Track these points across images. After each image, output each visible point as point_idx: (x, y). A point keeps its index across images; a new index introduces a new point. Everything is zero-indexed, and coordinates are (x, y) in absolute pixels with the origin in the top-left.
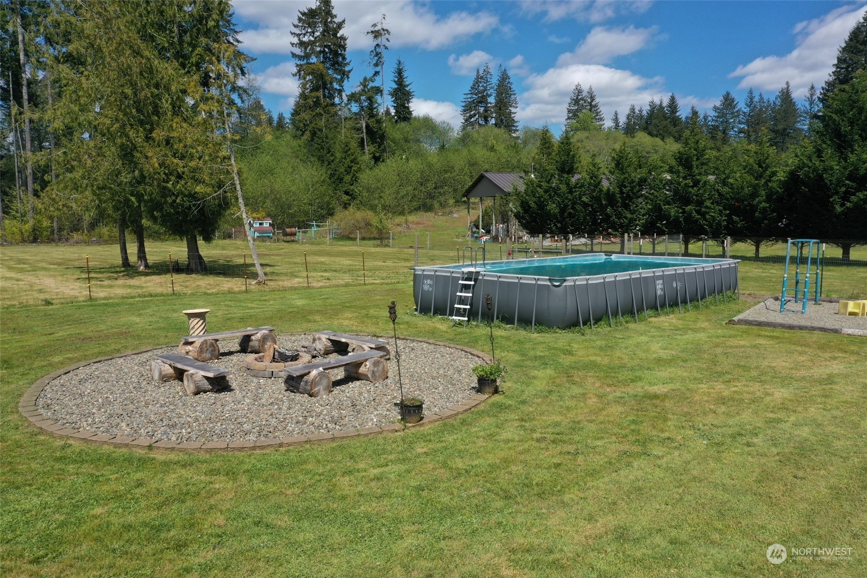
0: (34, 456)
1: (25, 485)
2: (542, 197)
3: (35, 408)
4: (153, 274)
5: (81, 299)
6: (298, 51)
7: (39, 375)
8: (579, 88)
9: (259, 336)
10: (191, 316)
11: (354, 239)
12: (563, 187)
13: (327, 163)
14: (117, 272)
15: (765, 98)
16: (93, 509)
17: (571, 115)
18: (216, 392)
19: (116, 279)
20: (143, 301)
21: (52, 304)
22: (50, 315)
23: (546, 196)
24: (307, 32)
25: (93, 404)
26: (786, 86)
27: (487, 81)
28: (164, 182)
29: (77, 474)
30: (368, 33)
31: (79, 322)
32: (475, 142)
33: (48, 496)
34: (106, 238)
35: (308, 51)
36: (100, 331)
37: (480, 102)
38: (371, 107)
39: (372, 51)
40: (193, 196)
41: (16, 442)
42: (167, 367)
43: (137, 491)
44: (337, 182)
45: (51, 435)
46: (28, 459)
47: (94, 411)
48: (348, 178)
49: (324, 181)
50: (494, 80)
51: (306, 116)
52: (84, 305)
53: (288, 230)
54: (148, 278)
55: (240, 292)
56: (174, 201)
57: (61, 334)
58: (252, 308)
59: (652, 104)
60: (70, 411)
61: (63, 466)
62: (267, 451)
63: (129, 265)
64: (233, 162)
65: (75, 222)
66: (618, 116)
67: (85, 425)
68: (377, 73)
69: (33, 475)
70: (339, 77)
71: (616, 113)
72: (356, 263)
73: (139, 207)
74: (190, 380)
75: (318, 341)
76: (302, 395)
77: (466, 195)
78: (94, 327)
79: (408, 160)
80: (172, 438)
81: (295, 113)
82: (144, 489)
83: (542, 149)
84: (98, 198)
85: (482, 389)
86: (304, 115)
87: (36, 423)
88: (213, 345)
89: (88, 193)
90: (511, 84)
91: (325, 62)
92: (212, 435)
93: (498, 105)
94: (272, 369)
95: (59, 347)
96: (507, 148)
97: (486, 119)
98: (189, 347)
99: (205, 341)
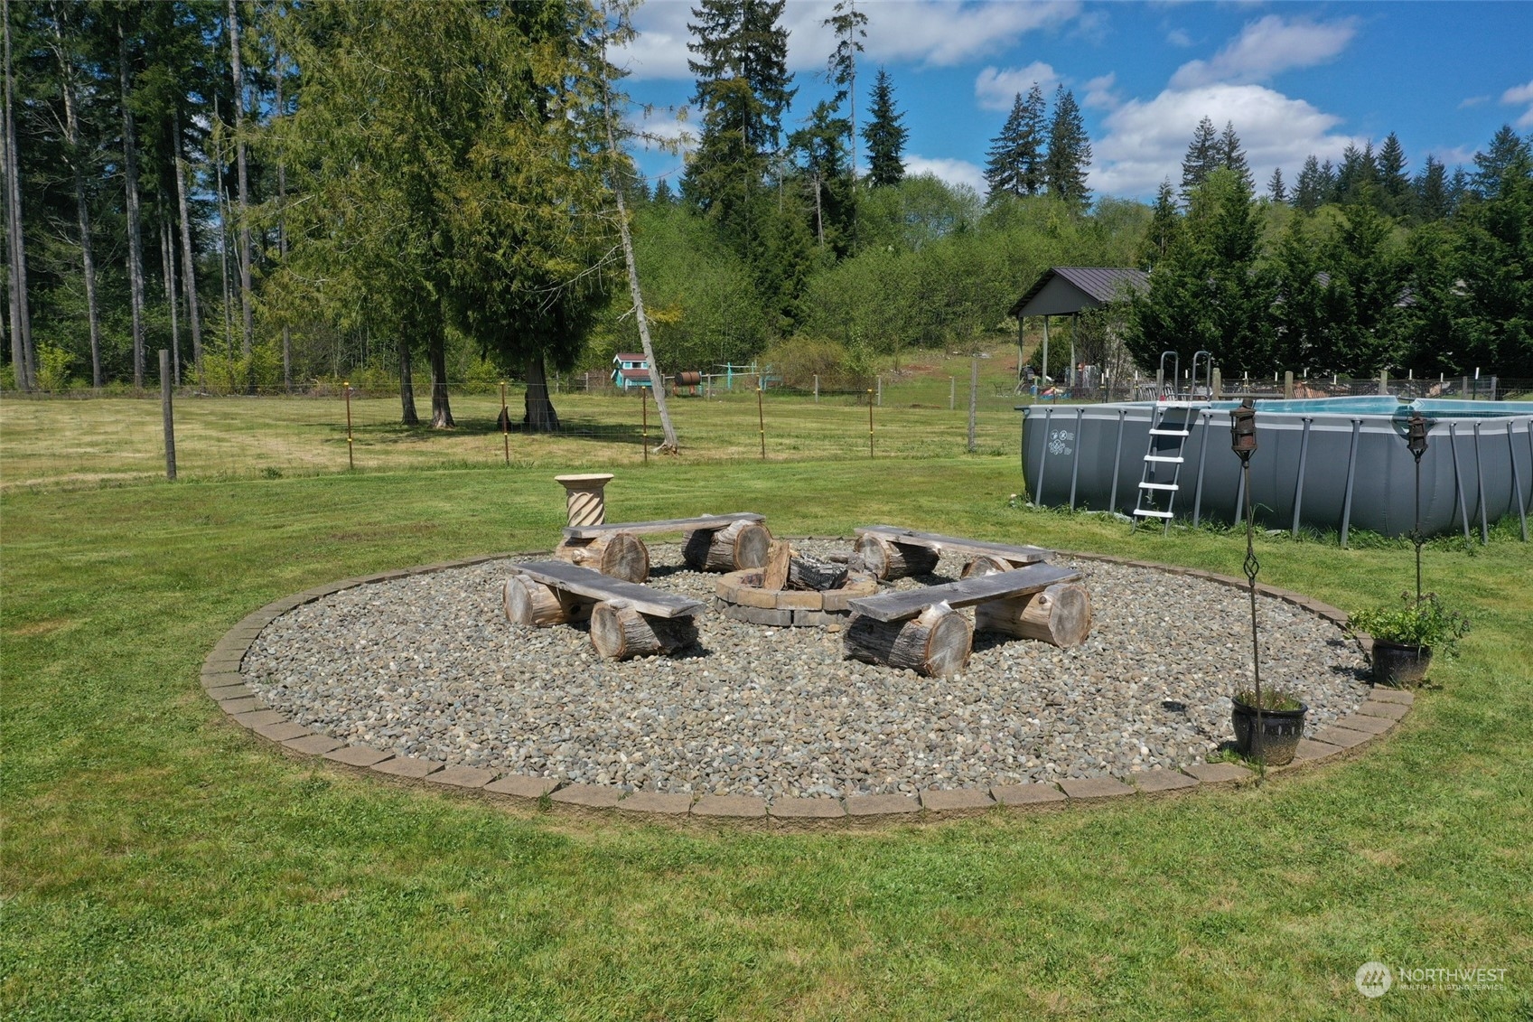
0: (232, 813)
1: (201, 911)
2: (1188, 305)
3: (238, 679)
4: (464, 434)
5: (334, 469)
6: (701, 59)
7: (252, 604)
8: (1207, 125)
9: (733, 530)
10: (572, 487)
11: (808, 394)
12: (1232, 286)
13: (751, 256)
14: (395, 431)
17: (1190, 177)
18: (670, 656)
19: (395, 441)
20: (451, 476)
21: (280, 476)
22: (277, 494)
23: (1196, 304)
24: (718, 24)
25: (375, 674)
27: (1036, 116)
28: (487, 248)
29: (350, 881)
30: (827, 21)
31: (331, 507)
32: (1020, 222)
33: (267, 960)
34: (369, 386)
35: (718, 57)
36: (375, 524)
37: (1022, 154)
38: (831, 159)
39: (833, 56)
40: (541, 279)
41: (187, 767)
42: (545, 591)
44: (770, 293)
45: (276, 750)
46: (214, 820)
47: (380, 691)
48: (788, 286)
49: (746, 292)
50: (1049, 114)
51: (715, 175)
52: (341, 480)
53: (685, 375)
54: (453, 440)
55: (633, 465)
56: (508, 287)
57: (297, 527)
58: (667, 492)
59: (1351, 157)
60: (321, 688)
61: (306, 851)
62: (888, 831)
63: (417, 422)
64: (620, 207)
65: (319, 360)
66: (1283, 178)
67: (362, 729)
68: (842, 95)
69: (224, 877)
70: (772, 104)
71: (1278, 173)
72: (831, 426)
73: (437, 303)
74: (609, 624)
75: (868, 549)
76: (896, 671)
77: (1017, 311)
78: (362, 517)
79: (897, 252)
80: (599, 779)
81: (694, 170)
82: (562, 956)
83: (1157, 228)
84: (366, 284)
85: (1391, 672)
86: (711, 172)
87: (239, 719)
88: (636, 548)
89: (347, 274)
90: (1080, 120)
91: (748, 77)
92: (708, 775)
93: (1055, 160)
94: (791, 604)
95: (293, 550)
96: (1082, 231)
97: (1031, 185)
98: (582, 549)
99: (620, 537)
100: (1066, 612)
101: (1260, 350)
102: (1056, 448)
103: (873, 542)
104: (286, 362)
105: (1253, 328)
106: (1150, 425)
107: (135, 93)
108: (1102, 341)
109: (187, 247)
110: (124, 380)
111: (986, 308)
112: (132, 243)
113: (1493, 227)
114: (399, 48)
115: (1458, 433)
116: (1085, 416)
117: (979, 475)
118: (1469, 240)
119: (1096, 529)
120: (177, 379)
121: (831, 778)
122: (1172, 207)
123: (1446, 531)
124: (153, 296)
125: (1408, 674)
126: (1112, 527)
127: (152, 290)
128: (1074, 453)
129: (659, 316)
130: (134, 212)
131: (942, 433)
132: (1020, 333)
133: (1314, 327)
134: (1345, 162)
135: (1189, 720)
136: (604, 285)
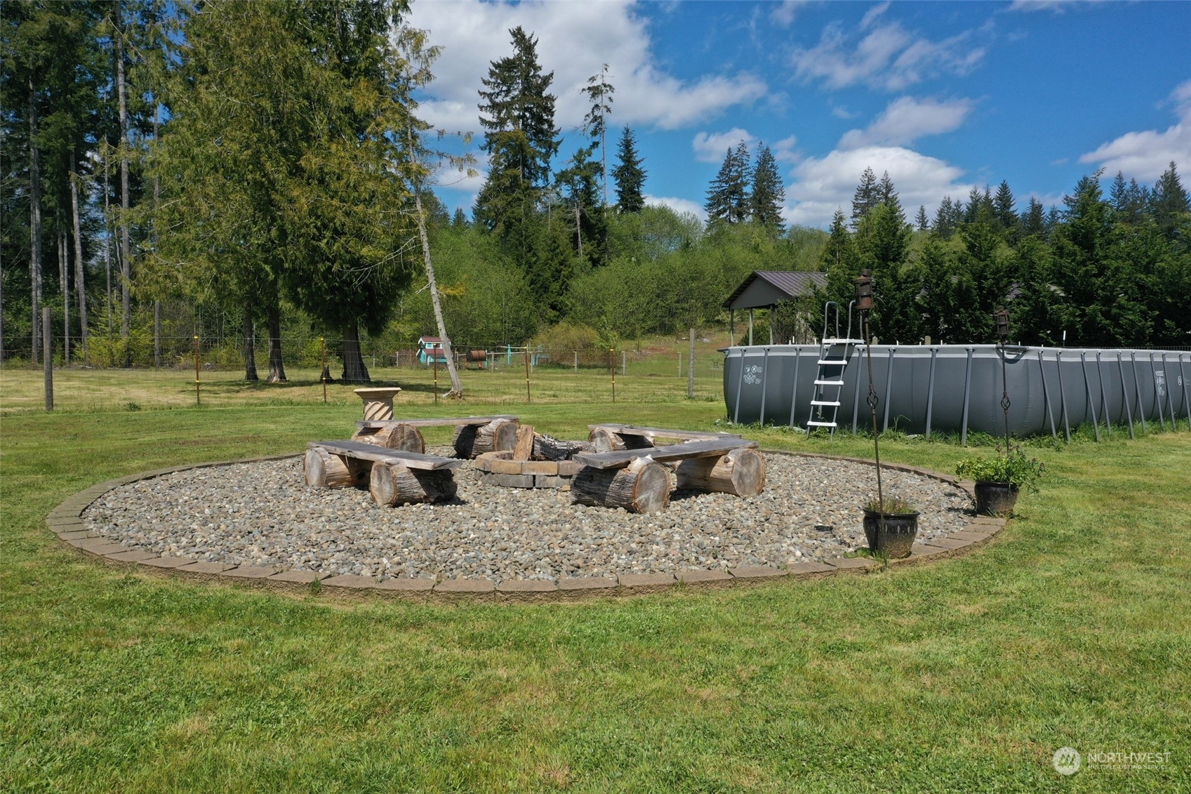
0: (54, 599)
3: (78, 521)
4: (293, 386)
5: (183, 406)
6: (489, 116)
8: (869, 174)
9: (493, 426)
10: (368, 397)
11: (569, 367)
12: (888, 282)
13: (526, 265)
14: (239, 385)
15: (1140, 187)
16: (175, 720)
17: (858, 211)
18: (433, 504)
19: (238, 392)
20: (279, 409)
21: (140, 409)
22: (135, 420)
24: (501, 91)
25: (192, 516)
26: (1170, 169)
27: (743, 164)
28: (313, 239)
29: (145, 635)
30: (583, 90)
31: (178, 427)
32: (731, 241)
33: (61, 683)
34: (224, 362)
35: (502, 115)
36: (212, 436)
37: (733, 193)
38: (588, 192)
39: (588, 115)
40: (356, 262)
42: (336, 460)
43: (295, 676)
44: (541, 291)
45: (100, 561)
47: (194, 526)
48: (555, 286)
49: (522, 290)
50: (753, 163)
51: (499, 202)
52: (188, 411)
53: (474, 353)
54: (284, 390)
55: (425, 405)
56: (330, 268)
57: (147, 439)
59: (976, 201)
60: (145, 525)
61: (113, 620)
62: (591, 602)
63: (257, 379)
64: (419, 207)
65: (184, 341)
66: (926, 213)
67: (174, 548)
68: (595, 145)
69: (38, 633)
70: (543, 151)
71: (922, 210)
72: (584, 385)
73: (275, 281)
74: (384, 477)
75: (598, 439)
76: (611, 510)
77: (729, 305)
78: (203, 433)
79: (638, 262)
80: (363, 573)
81: (484, 199)
82: (313, 675)
83: (833, 244)
84: (218, 267)
85: (989, 505)
86: (496, 201)
87: (73, 543)
88: (414, 436)
89: (203, 260)
90: (776, 168)
91: (524, 129)
92: (452, 570)
93: (758, 197)
94: (533, 470)
95: (141, 451)
96: (777, 248)
97: (740, 215)
98: (371, 437)
99: (401, 427)
100: (745, 470)
101: (910, 330)
102: (749, 379)
103: (603, 434)
104: (156, 342)
105: (904, 314)
106: (818, 358)
107: (42, 132)
108: (793, 326)
109: (79, 252)
110: (23, 357)
111: (707, 304)
112: (34, 249)
113: (1074, 238)
114: (246, 84)
115: (1045, 358)
116: (770, 354)
117: (695, 411)
118: (1058, 248)
119: (780, 437)
120: (67, 356)
121: (550, 570)
122: (844, 229)
123: (1038, 432)
124: (50, 291)
125: (1001, 506)
126: (793, 436)
127: (49, 285)
128: (762, 382)
129: (449, 291)
130: (36, 225)
131: (670, 389)
132: (732, 323)
133: (949, 312)
134: (970, 201)
135: (834, 536)
136: (406, 268)
